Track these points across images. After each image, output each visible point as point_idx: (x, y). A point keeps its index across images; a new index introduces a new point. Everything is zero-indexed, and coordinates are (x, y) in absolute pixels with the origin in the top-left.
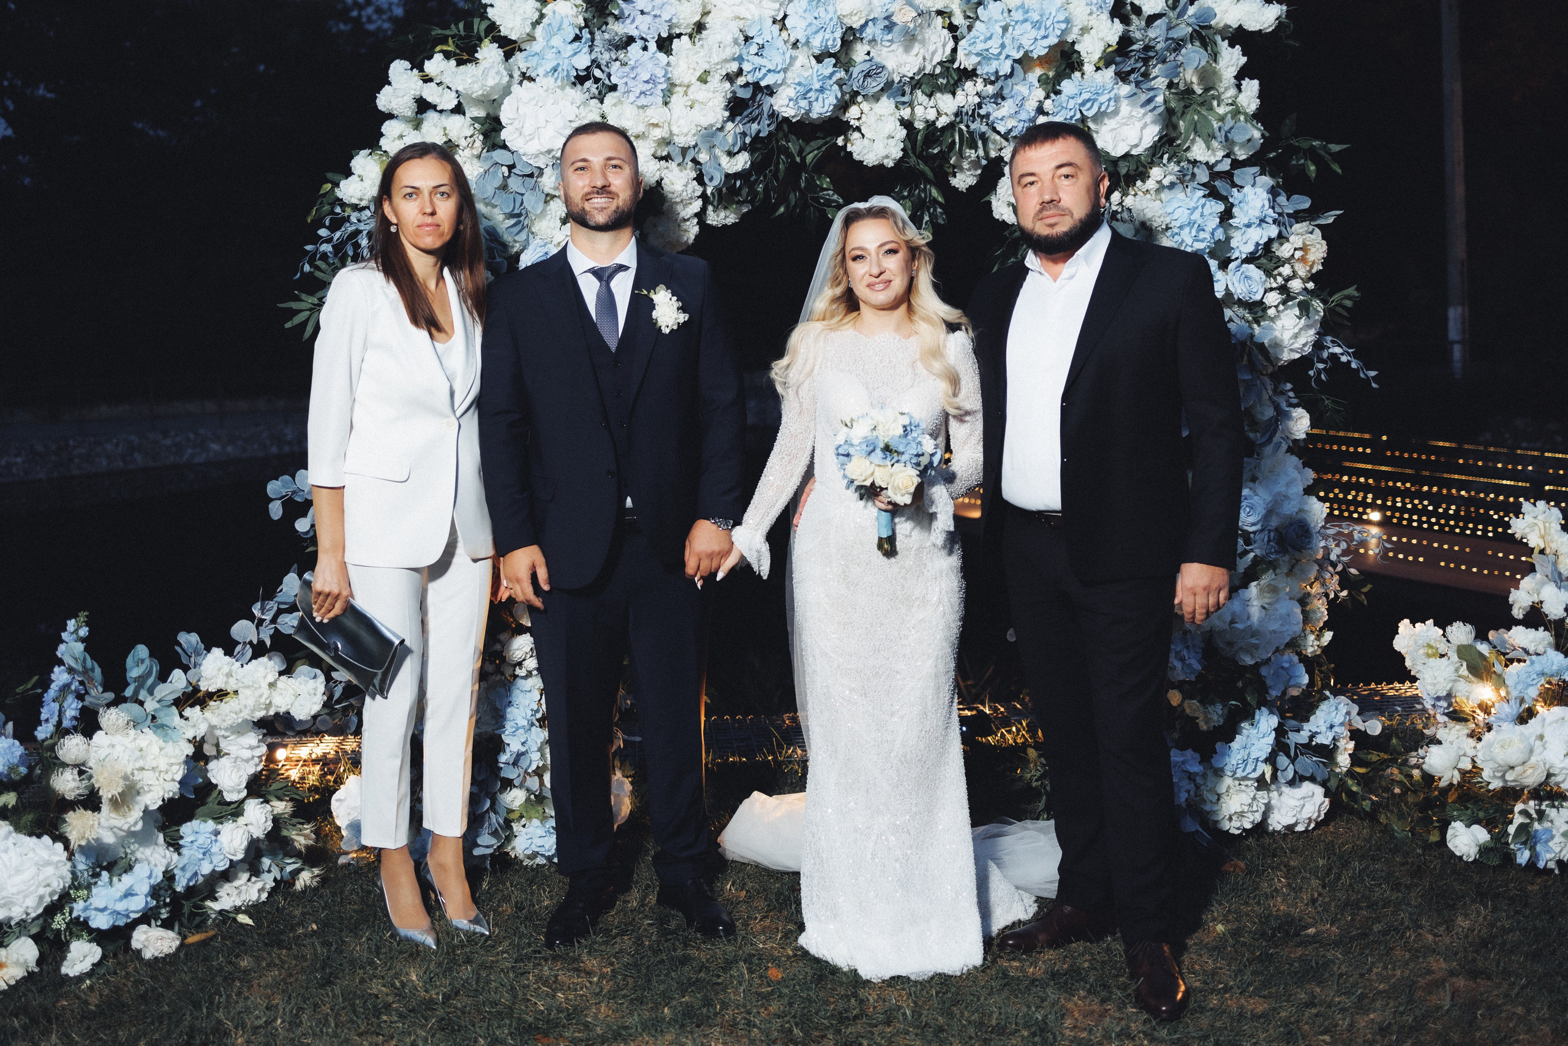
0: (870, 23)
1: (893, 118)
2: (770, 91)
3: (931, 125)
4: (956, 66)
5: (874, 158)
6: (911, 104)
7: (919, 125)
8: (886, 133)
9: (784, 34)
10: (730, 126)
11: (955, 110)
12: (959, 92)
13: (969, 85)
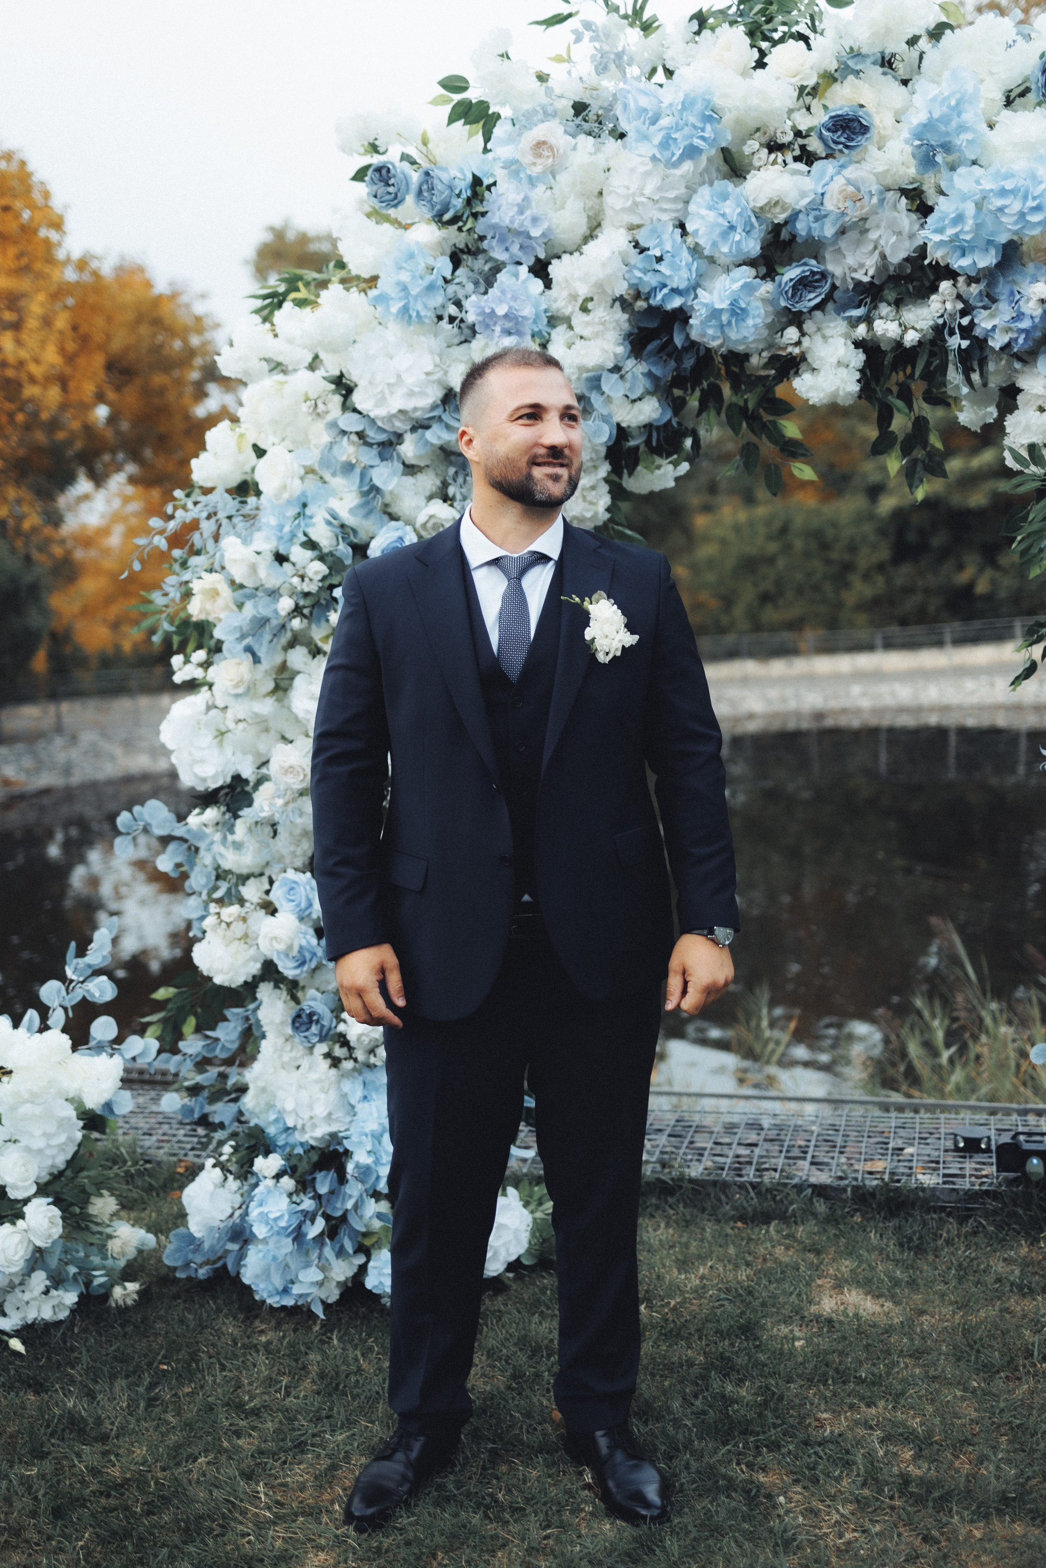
0: (801, 216)
1: (842, 340)
2: (682, 316)
3: (898, 344)
4: (926, 262)
5: (822, 395)
6: (868, 320)
7: (884, 347)
8: (834, 360)
9: (689, 240)
10: (630, 363)
11: (931, 323)
12: (933, 297)
13: (945, 286)
